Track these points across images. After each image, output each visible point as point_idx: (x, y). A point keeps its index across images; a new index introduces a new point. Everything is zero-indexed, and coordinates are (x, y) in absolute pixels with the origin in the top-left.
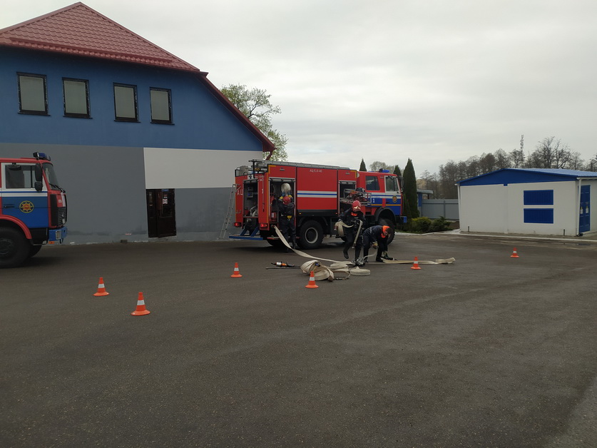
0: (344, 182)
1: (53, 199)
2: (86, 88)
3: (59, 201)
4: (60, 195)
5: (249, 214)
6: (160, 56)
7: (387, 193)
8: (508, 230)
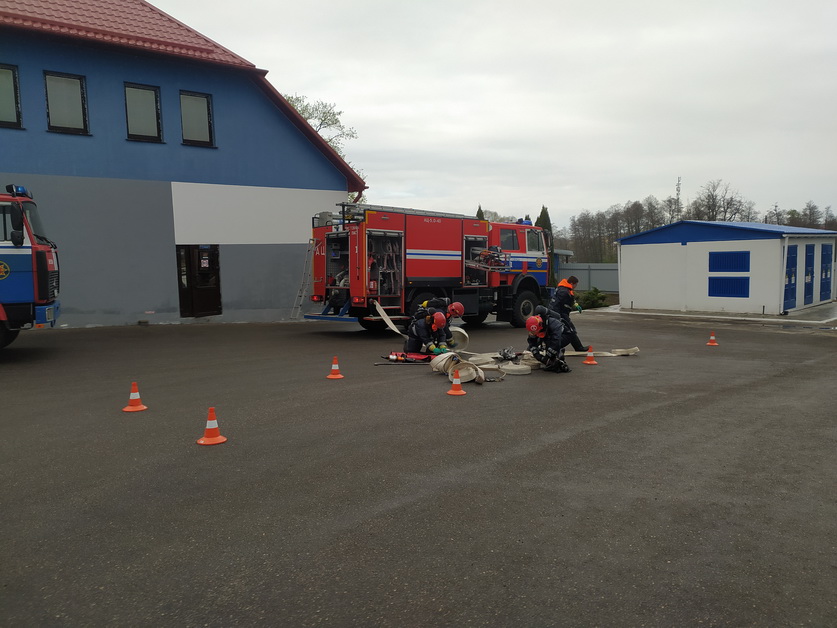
0: (471, 237)
1: (40, 258)
2: (82, 88)
3: (50, 262)
4: (50, 251)
5: (334, 283)
6: (195, 43)
7: (529, 253)
8: (686, 307)
